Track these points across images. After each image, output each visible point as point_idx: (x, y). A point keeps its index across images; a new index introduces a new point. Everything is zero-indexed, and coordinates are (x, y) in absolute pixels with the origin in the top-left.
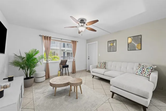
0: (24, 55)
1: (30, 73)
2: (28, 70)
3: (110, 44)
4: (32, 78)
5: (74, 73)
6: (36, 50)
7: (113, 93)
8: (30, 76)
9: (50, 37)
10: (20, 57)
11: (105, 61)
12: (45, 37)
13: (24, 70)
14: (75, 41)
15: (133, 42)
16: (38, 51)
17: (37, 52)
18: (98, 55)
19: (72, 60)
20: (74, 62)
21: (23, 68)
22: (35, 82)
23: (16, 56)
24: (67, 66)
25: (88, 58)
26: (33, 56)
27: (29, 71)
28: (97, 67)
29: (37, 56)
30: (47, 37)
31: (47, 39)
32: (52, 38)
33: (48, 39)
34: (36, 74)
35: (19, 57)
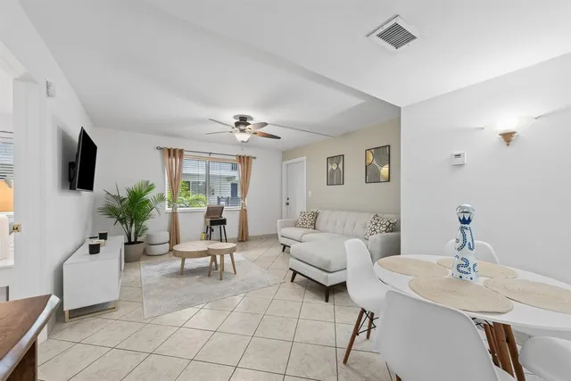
0: (124, 194)
1: (136, 233)
2: (131, 225)
3: (332, 164)
4: (139, 242)
5: (243, 241)
6: (148, 182)
7: (295, 273)
8: (136, 239)
9: (181, 151)
10: (117, 198)
11: (315, 210)
12: (169, 150)
13: (124, 226)
14: (248, 157)
15: (374, 162)
16: (152, 185)
17: (150, 188)
18: (307, 193)
19: (239, 208)
20: (244, 213)
21: (122, 221)
22: (146, 254)
23: (109, 196)
24: (223, 222)
25: (285, 201)
26: (142, 195)
27: (133, 228)
28: (296, 225)
29: (150, 196)
30: (175, 150)
31: (174, 155)
32: (185, 153)
33: (177, 154)
34: (149, 237)
35: (114, 197)
